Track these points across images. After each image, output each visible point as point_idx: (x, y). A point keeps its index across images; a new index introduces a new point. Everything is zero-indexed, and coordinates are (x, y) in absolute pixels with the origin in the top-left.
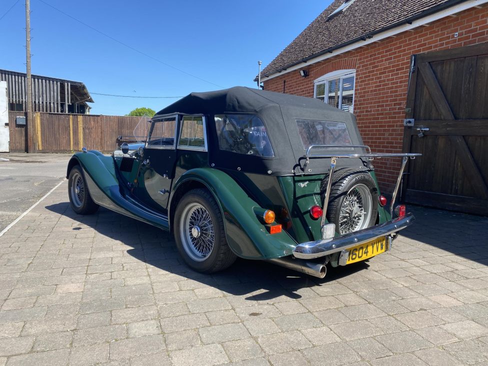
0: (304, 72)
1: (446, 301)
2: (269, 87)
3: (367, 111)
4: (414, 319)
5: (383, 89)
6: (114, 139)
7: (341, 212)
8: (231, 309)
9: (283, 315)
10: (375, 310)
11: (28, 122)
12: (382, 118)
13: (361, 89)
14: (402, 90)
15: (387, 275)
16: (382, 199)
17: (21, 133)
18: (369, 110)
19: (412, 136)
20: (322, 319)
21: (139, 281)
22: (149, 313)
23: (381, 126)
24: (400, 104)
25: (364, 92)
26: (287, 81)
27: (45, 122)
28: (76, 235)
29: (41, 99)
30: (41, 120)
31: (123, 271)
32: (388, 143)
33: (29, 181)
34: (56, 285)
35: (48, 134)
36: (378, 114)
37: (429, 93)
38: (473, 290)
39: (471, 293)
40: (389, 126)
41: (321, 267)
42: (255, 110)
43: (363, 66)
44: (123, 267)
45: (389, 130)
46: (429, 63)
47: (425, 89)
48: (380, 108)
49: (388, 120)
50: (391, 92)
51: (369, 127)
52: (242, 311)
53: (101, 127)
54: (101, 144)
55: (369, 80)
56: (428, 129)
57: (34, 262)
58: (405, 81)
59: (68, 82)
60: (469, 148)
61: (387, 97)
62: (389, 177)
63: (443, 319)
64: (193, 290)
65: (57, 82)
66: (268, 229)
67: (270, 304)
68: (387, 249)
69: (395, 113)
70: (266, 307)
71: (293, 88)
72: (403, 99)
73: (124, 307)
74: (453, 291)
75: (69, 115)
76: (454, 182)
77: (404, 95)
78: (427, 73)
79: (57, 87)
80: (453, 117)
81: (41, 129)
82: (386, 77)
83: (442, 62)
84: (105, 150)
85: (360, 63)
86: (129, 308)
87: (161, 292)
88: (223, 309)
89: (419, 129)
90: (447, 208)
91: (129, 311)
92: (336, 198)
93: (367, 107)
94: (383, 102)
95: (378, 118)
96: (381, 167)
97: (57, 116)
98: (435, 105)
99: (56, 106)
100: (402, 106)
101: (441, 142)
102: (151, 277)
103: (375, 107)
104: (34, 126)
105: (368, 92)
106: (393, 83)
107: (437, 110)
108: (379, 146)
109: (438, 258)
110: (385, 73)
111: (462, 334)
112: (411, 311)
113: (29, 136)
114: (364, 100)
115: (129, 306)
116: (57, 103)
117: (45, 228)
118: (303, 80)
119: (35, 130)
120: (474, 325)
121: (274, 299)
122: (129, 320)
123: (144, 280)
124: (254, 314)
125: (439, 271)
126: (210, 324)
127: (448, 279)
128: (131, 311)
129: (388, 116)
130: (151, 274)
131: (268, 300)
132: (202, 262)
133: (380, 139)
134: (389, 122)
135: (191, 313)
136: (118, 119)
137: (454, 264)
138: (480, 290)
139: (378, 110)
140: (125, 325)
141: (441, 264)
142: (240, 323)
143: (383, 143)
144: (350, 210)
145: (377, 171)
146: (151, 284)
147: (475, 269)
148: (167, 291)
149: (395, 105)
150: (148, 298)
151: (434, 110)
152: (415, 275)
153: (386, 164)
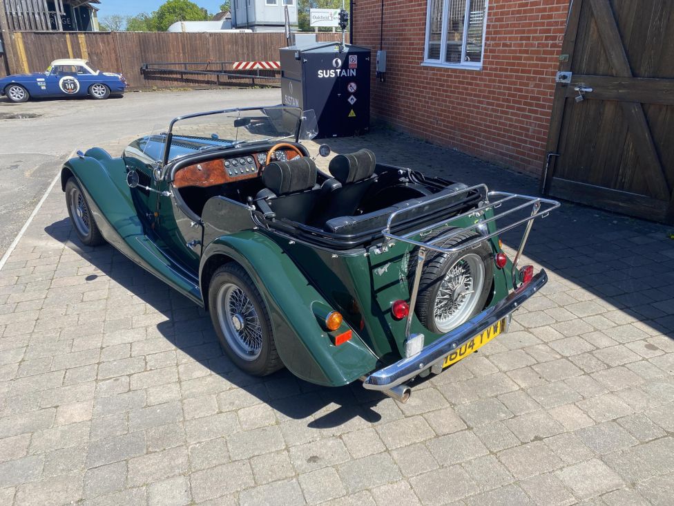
1: (571, 416)
3: (505, 45)
4: (523, 460)
5: (531, 11)
6: (137, 69)
7: (439, 293)
8: (284, 450)
9: (352, 458)
10: (475, 445)
11: (6, 47)
12: (526, 59)
13: (497, 7)
14: (560, 16)
15: (500, 365)
16: (500, 258)
18: (508, 42)
19: (567, 98)
20: (402, 466)
21: (166, 396)
22: (177, 462)
23: (523, 71)
24: (554, 38)
25: (502, 13)
27: (31, 46)
28: (83, 294)
29: (18, 8)
30: (25, 43)
31: (146, 373)
32: (532, 98)
33: (16, 167)
34: (56, 407)
35: (38, 64)
36: (521, 52)
37: (598, 32)
38: (612, 392)
39: (609, 399)
40: (535, 72)
41: (405, 390)
44: (146, 363)
45: (534, 79)
47: (593, 25)
48: (524, 42)
49: (535, 62)
50: (543, 17)
51: (506, 70)
52: (299, 454)
53: (115, 52)
56: (591, 90)
57: (26, 359)
60: (648, 122)
61: (536, 25)
62: (531, 149)
63: (562, 456)
64: (236, 411)
66: (333, 340)
67: (337, 437)
68: (503, 330)
69: (545, 52)
70: (330, 443)
72: (560, 31)
73: (145, 451)
74: (585, 396)
75: (64, 33)
76: (621, 171)
77: (562, 23)
80: (630, 73)
81: (27, 57)
86: (151, 453)
87: (194, 419)
88: (274, 450)
89: (577, 89)
90: (606, 209)
91: (150, 459)
92: (430, 285)
93: (505, 39)
94: (529, 32)
95: (520, 58)
96: (521, 134)
97: (47, 36)
98: (605, 51)
99: (43, 18)
100: (557, 42)
101: (609, 110)
103: (516, 39)
104: (16, 54)
105: (508, 13)
107: (607, 59)
108: (519, 103)
109: (577, 322)
111: (581, 488)
112: (523, 443)
113: (10, 70)
114: (501, 26)
115: (150, 449)
116: (44, 14)
117: (40, 279)
119: (18, 60)
120: (602, 468)
121: (343, 426)
122: (150, 479)
123: (173, 393)
124: (313, 459)
125: (573, 353)
126: (255, 482)
127: (583, 370)
128: (154, 459)
129: (535, 56)
130: (183, 378)
131: (334, 428)
132: (249, 362)
133: (521, 90)
134: (537, 66)
135: (232, 461)
136: (139, 36)
137: (596, 335)
138: (622, 391)
139: (521, 45)
140: (144, 488)
141: (578, 336)
142: (294, 480)
143: (526, 97)
144: (450, 289)
145: (514, 139)
146: (181, 401)
147: (624, 344)
148: (202, 414)
149: (547, 38)
150: (176, 432)
151: (602, 59)
152: (538, 363)
153: (528, 130)
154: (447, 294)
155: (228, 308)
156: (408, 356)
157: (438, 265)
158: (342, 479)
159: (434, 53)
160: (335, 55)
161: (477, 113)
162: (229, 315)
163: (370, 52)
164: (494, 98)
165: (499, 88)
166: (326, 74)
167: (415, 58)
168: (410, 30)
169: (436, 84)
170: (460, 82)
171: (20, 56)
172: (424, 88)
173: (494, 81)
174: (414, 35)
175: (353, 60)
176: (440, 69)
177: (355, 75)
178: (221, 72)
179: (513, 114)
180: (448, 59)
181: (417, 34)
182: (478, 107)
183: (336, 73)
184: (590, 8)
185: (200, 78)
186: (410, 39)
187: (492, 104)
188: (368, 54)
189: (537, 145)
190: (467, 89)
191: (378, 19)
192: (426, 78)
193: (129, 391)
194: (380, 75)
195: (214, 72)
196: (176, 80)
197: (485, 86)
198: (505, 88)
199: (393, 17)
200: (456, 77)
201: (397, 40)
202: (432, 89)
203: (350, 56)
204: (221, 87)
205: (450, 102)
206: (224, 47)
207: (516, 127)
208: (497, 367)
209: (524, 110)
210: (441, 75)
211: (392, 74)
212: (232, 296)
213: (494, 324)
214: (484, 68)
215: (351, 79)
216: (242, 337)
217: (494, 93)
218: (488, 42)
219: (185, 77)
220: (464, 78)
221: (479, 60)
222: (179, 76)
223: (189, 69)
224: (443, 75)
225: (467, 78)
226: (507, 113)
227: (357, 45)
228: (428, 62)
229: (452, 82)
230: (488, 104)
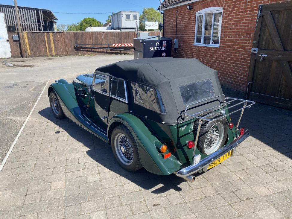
0: (189, 7)
1: (262, 190)
2: (167, 14)
3: (229, 37)
4: (242, 207)
5: (240, 23)
6: (73, 47)
7: (206, 138)
8: (143, 201)
9: (171, 205)
10: (222, 201)
11: (20, 38)
12: (238, 43)
13: (226, 22)
14: (252, 25)
15: (231, 169)
16: (231, 125)
17: (17, 45)
18: (230, 36)
19: (256, 59)
20: (192, 208)
21: (94, 179)
22: (100, 205)
23: (237, 48)
24: (250, 34)
25: (228, 24)
26: (179, 11)
27: (30, 38)
28: (57, 138)
29: (25, 22)
30: (28, 36)
31: (85, 170)
32: (241, 59)
33: (26, 87)
34: (51, 182)
35: (33, 45)
36: (236, 40)
37: (269, 32)
38: (279, 181)
39: (277, 184)
40: (242, 48)
41: (193, 178)
42: (154, 85)
43: (228, 6)
44: (85, 166)
45: (242, 51)
46: (270, 11)
47: (267, 29)
48: (237, 36)
49: (242, 44)
50: (245, 26)
51: (230, 47)
52: (149, 203)
53: (64, 39)
54: (65, 50)
55: (231, 16)
56: (266, 56)
57: (37, 163)
58: (254, 19)
59: (40, 10)
60: (291, 69)
61: (242, 29)
62: (240, 80)
63: (258, 206)
64: (123, 185)
65: (34, 11)
66: (163, 156)
67: (165, 197)
68: (232, 154)
69: (246, 40)
70: (162, 199)
71: (182, 16)
72: (253, 31)
73: (87, 200)
74: (267, 182)
75: (44, 32)
76: (280, 89)
77: (253, 28)
78: (269, 18)
79: (34, 14)
80: (283, 49)
81: (28, 42)
82: (243, 15)
83: (279, 12)
84: (68, 53)
85: (226, 4)
86: (90, 201)
87: (106, 188)
88: (139, 201)
89: (260, 55)
90: (274, 105)
91: (90, 203)
92: (202, 135)
93: (229, 34)
94: (239, 32)
95: (236, 43)
96: (236, 74)
97: (37, 33)
98: (272, 40)
99: (35, 26)
100: (251, 36)
101: (274, 64)
102: (100, 174)
103: (234, 35)
104: (24, 41)
105: (230, 24)
106: (246, 20)
107: (273, 43)
108: (235, 61)
109: (263, 152)
110: (241, 12)
112: (242, 201)
113: (22, 47)
114: (228, 29)
115: (89, 200)
116: (36, 24)
117: (40, 132)
118: (189, 11)
119: (25, 43)
120: (275, 211)
121: (167, 192)
122: (90, 211)
123: (97, 178)
124: (156, 205)
125: (261, 165)
126: (133, 213)
127: (266, 172)
128: (91, 203)
129: (242, 42)
130: (100, 172)
131: (163, 193)
132: (128, 166)
133: (236, 56)
134: (243, 46)
135: (122, 205)
136: (74, 33)
137: (271, 158)
138: (283, 180)
139: (236, 37)
140: (88, 215)
141: (264, 158)
142: (148, 213)
143: (238, 59)
144: (210, 137)
145: (233, 76)
146: (100, 181)
147: (283, 162)
148: (109, 187)
149: (247, 34)
150: (99, 193)
151: (271, 43)
152: (247, 168)
153: (239, 72)
154: (209, 139)
155: (119, 144)
156: (194, 163)
157: (206, 127)
158: (168, 213)
159: (199, 40)
160: (157, 41)
161: (217, 65)
162: (119, 146)
163: (171, 40)
164: (224, 59)
165: (227, 55)
166: (153, 49)
167: (190, 42)
168: (188, 31)
169: (200, 53)
170: (210, 52)
171: (25, 41)
172: (194, 54)
173: (225, 52)
174: (190, 33)
175: (164, 43)
176: (201, 47)
177: (165, 49)
178: (107, 48)
179: (233, 66)
180: (205, 43)
181: (191, 33)
182: (218, 63)
183: (157, 48)
184: (265, 22)
185: (99, 50)
186: (188, 35)
187: (224, 61)
188: (171, 41)
189: (243, 78)
190: (213, 55)
191: (175, 26)
192: (195, 51)
193: (79, 177)
194: (176, 49)
195: (105, 48)
196: (89, 51)
197: (221, 54)
198: (229, 55)
199: (181, 26)
200: (208, 50)
201: (183, 35)
202: (198, 55)
203: (163, 42)
204: (107, 54)
205: (206, 60)
206: (109, 38)
207: (234, 71)
208: (230, 170)
209: (237, 64)
210: (202, 49)
211: (180, 49)
212: (121, 139)
213: (228, 152)
214: (220, 46)
215: (164, 51)
216: (124, 156)
217: (225, 57)
218: (222, 36)
219: (92, 50)
220: (211, 50)
221: (218, 43)
222: (90, 50)
223: (94, 47)
224: (203, 49)
225: (213, 50)
226: (230, 65)
227: (166, 37)
228: (196, 44)
229: (206, 52)
230: (222, 61)
